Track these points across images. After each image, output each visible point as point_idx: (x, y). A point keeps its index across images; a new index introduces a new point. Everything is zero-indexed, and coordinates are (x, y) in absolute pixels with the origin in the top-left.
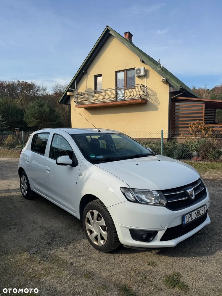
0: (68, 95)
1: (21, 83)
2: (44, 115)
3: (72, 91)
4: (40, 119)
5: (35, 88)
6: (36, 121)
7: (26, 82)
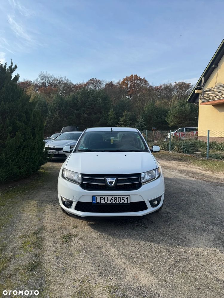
0: (196, 93)
1: (177, 84)
2: (185, 115)
3: (200, 89)
4: (179, 118)
5: (191, 87)
6: (176, 120)
7: (182, 82)
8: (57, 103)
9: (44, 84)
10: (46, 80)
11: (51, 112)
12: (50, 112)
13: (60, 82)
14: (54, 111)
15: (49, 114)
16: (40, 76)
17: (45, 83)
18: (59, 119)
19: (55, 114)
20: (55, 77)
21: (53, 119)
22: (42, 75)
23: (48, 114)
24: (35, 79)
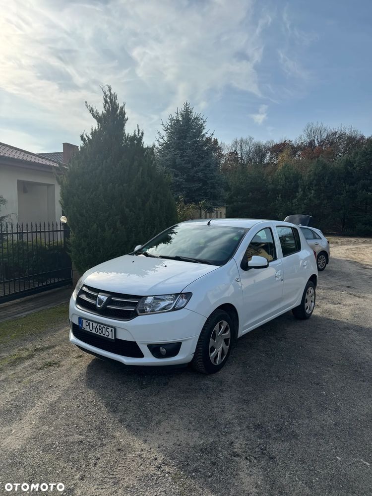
8: (315, 174)
9: (311, 144)
10: (316, 137)
11: (303, 190)
12: (301, 189)
13: (340, 137)
14: (309, 189)
15: (299, 194)
16: (306, 131)
17: (314, 141)
18: (317, 202)
19: (308, 194)
20: (331, 128)
21: (305, 201)
22: (309, 129)
23: (297, 194)
24: (298, 137)
